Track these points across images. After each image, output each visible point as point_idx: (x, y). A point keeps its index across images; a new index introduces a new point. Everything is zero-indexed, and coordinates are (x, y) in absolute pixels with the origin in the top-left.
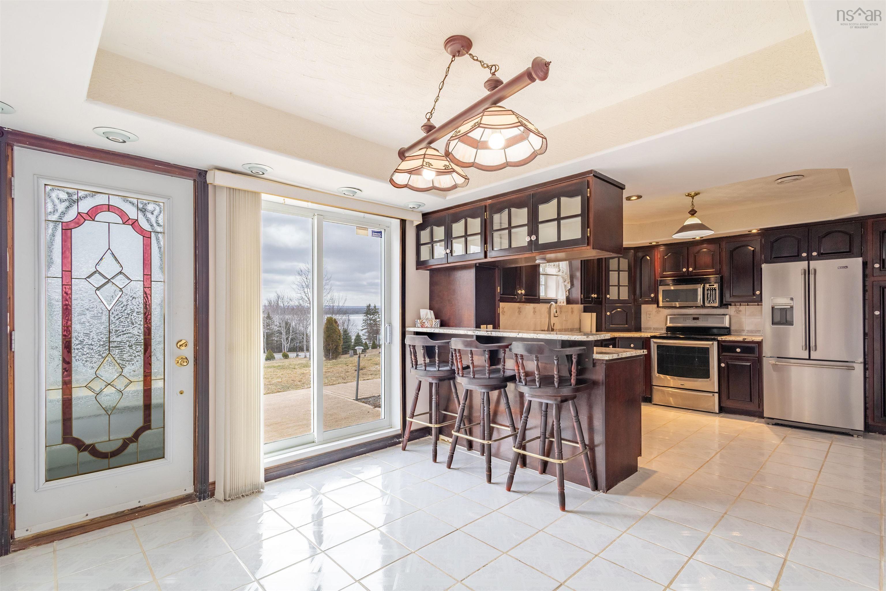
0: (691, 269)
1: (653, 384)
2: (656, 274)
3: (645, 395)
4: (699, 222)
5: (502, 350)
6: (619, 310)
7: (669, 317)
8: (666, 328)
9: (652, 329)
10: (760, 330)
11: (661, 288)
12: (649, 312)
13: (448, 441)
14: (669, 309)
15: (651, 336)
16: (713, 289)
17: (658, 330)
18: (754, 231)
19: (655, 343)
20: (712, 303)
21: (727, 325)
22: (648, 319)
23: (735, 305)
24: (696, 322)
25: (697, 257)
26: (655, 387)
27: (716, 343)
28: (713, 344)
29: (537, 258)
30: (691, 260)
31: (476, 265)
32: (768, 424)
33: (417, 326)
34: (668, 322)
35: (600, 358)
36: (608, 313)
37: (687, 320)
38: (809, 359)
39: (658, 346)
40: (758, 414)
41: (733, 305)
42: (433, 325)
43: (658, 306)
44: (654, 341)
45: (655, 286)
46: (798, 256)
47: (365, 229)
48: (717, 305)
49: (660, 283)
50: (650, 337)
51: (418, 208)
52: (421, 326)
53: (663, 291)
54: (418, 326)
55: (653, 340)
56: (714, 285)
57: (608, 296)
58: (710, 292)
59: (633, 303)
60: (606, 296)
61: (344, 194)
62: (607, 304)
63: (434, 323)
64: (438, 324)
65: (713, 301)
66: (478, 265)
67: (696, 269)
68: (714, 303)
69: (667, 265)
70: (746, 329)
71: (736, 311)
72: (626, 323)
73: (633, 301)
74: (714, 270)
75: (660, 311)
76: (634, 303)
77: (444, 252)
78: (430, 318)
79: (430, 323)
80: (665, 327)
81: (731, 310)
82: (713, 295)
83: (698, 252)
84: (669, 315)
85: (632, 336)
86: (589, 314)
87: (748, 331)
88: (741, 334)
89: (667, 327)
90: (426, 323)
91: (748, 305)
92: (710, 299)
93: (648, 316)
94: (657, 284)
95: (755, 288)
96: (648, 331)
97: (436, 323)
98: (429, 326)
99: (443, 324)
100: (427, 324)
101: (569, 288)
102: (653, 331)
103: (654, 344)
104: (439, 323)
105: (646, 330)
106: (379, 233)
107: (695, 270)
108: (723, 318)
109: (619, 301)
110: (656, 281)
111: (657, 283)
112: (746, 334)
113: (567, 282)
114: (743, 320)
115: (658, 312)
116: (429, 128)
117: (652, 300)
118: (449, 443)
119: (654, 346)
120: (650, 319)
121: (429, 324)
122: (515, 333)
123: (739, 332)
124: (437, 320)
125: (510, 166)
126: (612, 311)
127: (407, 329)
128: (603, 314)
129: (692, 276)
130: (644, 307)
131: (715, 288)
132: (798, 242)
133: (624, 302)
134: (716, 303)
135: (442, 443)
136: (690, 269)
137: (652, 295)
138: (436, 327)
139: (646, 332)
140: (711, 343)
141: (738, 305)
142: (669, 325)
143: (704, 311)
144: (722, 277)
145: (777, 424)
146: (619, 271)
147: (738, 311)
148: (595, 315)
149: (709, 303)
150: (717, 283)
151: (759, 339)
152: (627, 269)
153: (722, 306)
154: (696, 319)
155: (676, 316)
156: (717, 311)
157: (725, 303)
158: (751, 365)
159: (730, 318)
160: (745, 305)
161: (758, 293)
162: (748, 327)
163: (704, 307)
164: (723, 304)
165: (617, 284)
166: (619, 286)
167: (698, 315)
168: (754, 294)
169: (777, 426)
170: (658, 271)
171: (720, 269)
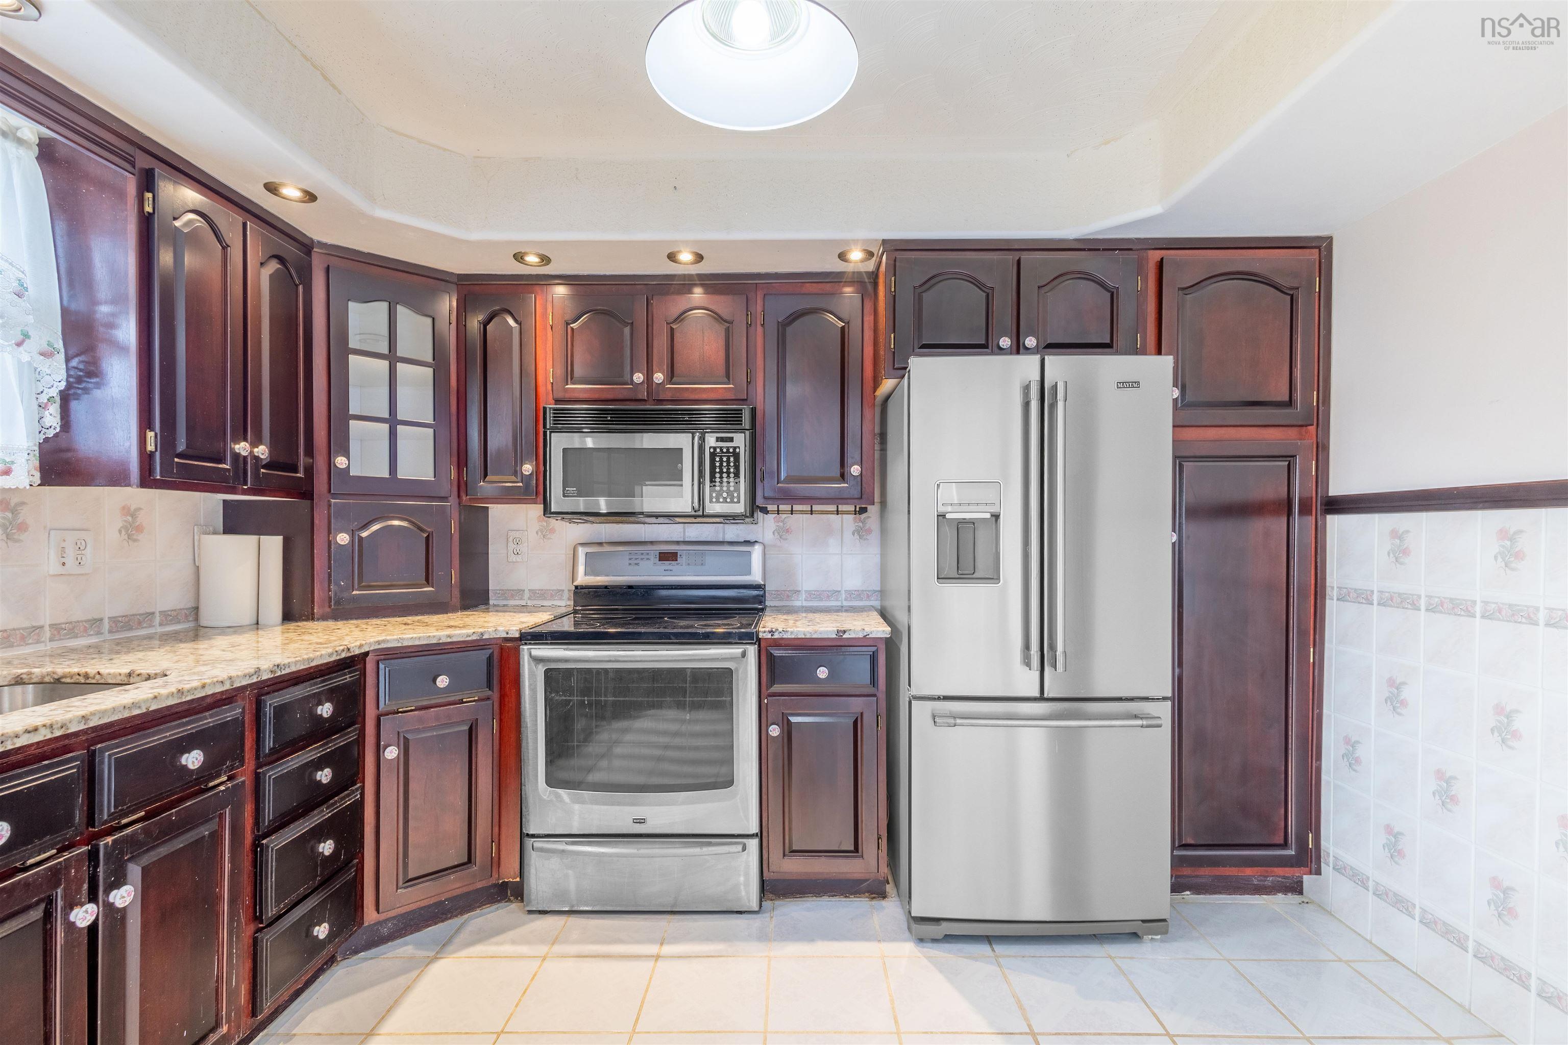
0: (659, 377)
1: (531, 832)
2: (542, 390)
3: (499, 879)
6: (396, 523)
7: (581, 552)
8: (575, 593)
9: (527, 595)
10: (840, 589)
11: (559, 442)
12: (517, 535)
14: (586, 522)
15: (521, 634)
16: (728, 451)
17: (545, 599)
19: (538, 660)
20: (725, 501)
21: (756, 577)
22: (513, 558)
23: (778, 512)
24: (670, 567)
25: (677, 335)
26: (539, 843)
27: (752, 650)
28: (744, 655)
30: (660, 344)
32: (924, 940)
34: (581, 569)
36: (343, 538)
37: (641, 563)
38: (1044, 698)
39: (547, 672)
41: (773, 512)
43: (547, 511)
44: (534, 653)
45: (537, 434)
46: (988, 342)
48: (740, 508)
49: (556, 422)
50: (517, 635)
53: (565, 450)
55: (528, 652)
56: (731, 440)
57: (341, 462)
58: (722, 462)
59: (453, 500)
60: (330, 463)
62: (335, 496)
65: (730, 492)
67: (675, 379)
68: (732, 502)
69: (577, 358)
70: (805, 588)
71: (777, 530)
72: (427, 579)
73: (455, 489)
74: (731, 386)
75: (552, 531)
76: (459, 496)
80: (568, 587)
81: (767, 525)
82: (728, 472)
83: (680, 318)
84: (582, 544)
85: (444, 640)
86: (247, 542)
87: (809, 593)
89: (576, 587)
91: (812, 512)
92: (722, 486)
93: (512, 546)
94: (545, 426)
95: (848, 456)
96: (511, 603)
101: (62, 385)
102: (530, 603)
103: (533, 664)
105: (506, 599)
107: (671, 383)
108: (749, 553)
109: (395, 486)
110: (540, 414)
111: (545, 419)
112: (805, 604)
114: (797, 558)
115: (545, 534)
117: (527, 486)
119: (532, 675)
120: (519, 558)
123: (786, 597)
126: (365, 526)
128: (320, 539)
129: (660, 401)
130: (497, 512)
131: (735, 448)
132: (988, 298)
133: (415, 489)
134: (739, 502)
136: (655, 375)
137: (528, 468)
139: (505, 610)
140: (736, 650)
141: (785, 512)
142: (582, 579)
143: (695, 532)
144: (753, 411)
145: (949, 938)
146: (392, 357)
147: (783, 532)
148: (274, 544)
149: (718, 501)
150: (742, 431)
151: (879, 629)
152: (429, 358)
153: (752, 515)
154: (668, 557)
155: (607, 548)
156: (732, 532)
157: (760, 501)
158: (855, 722)
159: (764, 554)
160: (802, 512)
161: (855, 470)
162: (807, 582)
163: (699, 515)
164: (754, 508)
165: (386, 415)
166: (393, 421)
167: (678, 543)
168: (842, 476)
169: (947, 946)
170: (546, 378)
171: (748, 383)
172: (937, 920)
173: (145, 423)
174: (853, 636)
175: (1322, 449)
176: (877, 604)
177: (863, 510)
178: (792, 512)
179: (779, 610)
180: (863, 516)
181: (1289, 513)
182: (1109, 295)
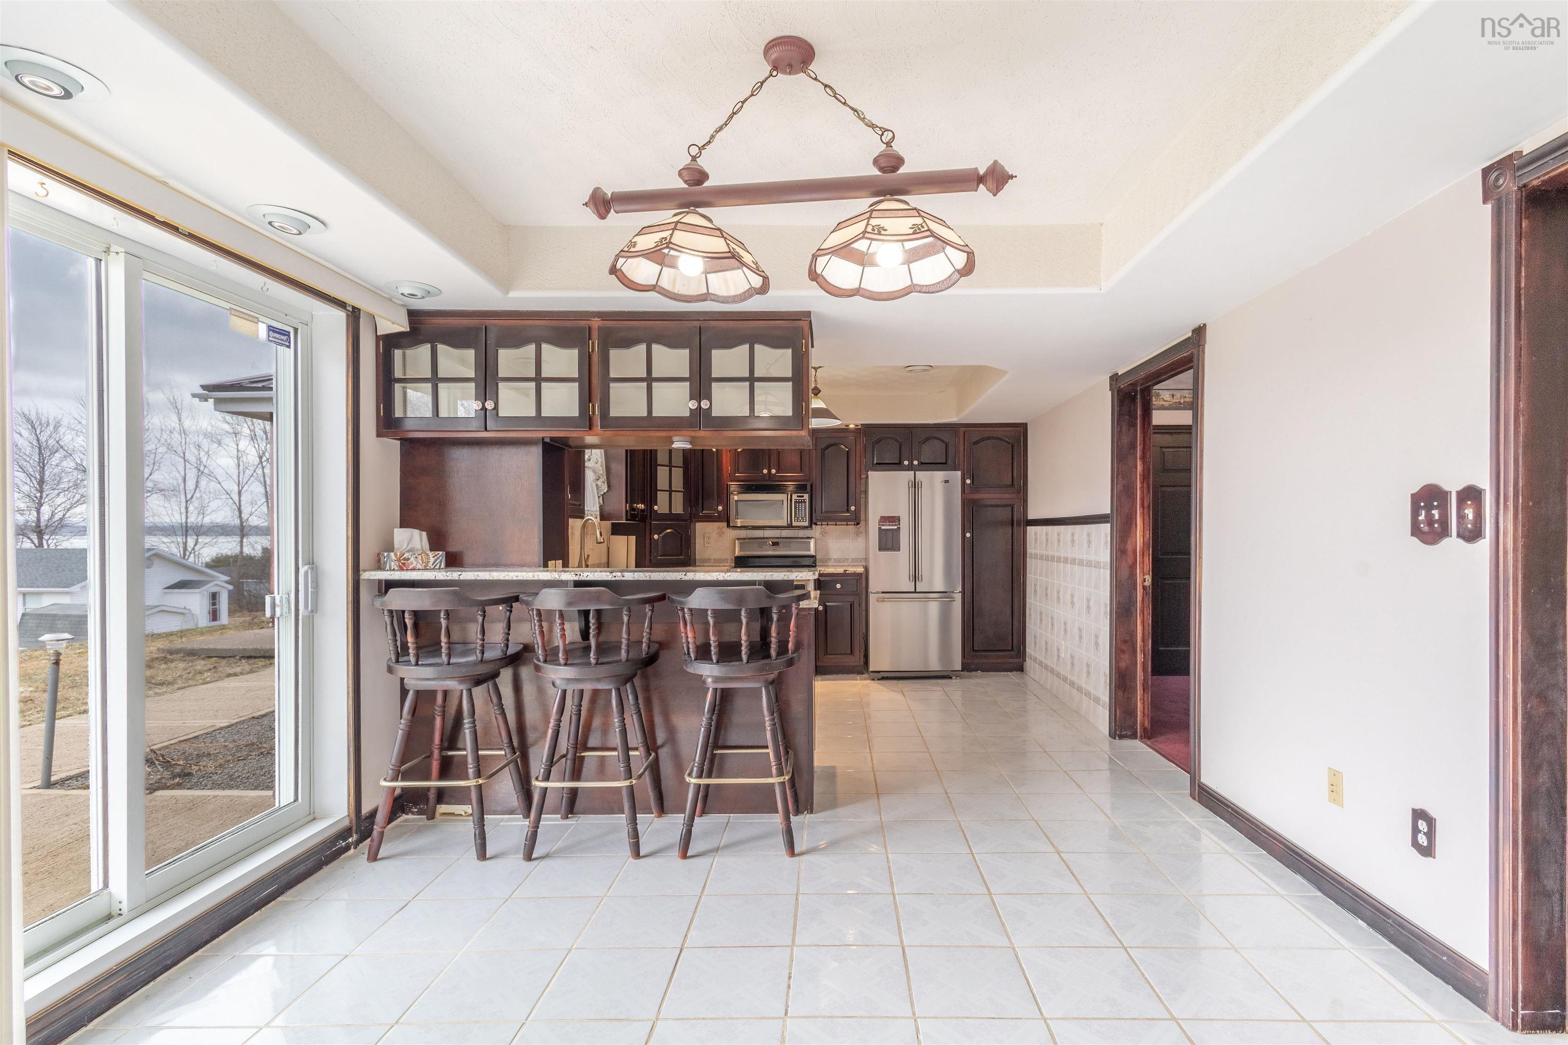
0: (773, 471)
2: (725, 477)
4: (823, 406)
5: (647, 605)
6: (669, 531)
7: (738, 542)
8: (733, 559)
9: (712, 561)
10: (865, 558)
11: (733, 498)
13: (465, 813)
16: (801, 501)
18: (852, 426)
20: (800, 521)
21: (812, 552)
23: (822, 525)
24: (776, 548)
25: (781, 455)
29: (675, 439)
30: (774, 458)
31: (543, 439)
32: (873, 680)
33: (388, 568)
34: (736, 549)
35: (805, 607)
36: (655, 537)
37: (764, 547)
38: (915, 592)
40: (862, 668)
41: (819, 525)
42: (430, 564)
43: (727, 526)
45: (725, 495)
46: (899, 463)
47: (250, 319)
48: (806, 524)
49: (732, 489)
51: (423, 297)
52: (400, 566)
53: (736, 501)
54: (390, 567)
56: (803, 496)
57: (656, 508)
58: (799, 505)
59: (689, 520)
60: (652, 508)
61: (270, 223)
62: (654, 520)
63: (432, 560)
64: (441, 562)
65: (802, 518)
66: (547, 440)
67: (780, 472)
68: (803, 521)
69: (740, 463)
71: (821, 533)
72: (680, 553)
73: (687, 516)
74: (803, 474)
75: (728, 534)
76: (691, 519)
77: (476, 405)
78: (419, 547)
79: (422, 559)
80: (731, 558)
81: (817, 530)
82: (802, 509)
84: (740, 539)
86: (623, 538)
88: (827, 564)
89: (735, 557)
90: (412, 559)
91: (836, 525)
92: (799, 515)
93: (706, 540)
94: (729, 492)
95: (850, 503)
96: (706, 564)
97: (438, 558)
98: (419, 566)
99: (453, 561)
100: (415, 563)
101: (605, 491)
102: (713, 565)
104: (444, 560)
106: (285, 335)
107: (778, 474)
108: (810, 542)
109: (670, 517)
110: (727, 486)
111: (728, 489)
112: (833, 564)
113: (601, 480)
114: (830, 545)
115: (725, 535)
116: (697, 176)
117: (719, 516)
118: (468, 816)
120: (709, 545)
121: (420, 562)
122: (678, 574)
123: (825, 562)
124: (441, 553)
125: (863, 296)
126: (661, 532)
127: (365, 576)
128: (648, 537)
129: (774, 481)
130: (699, 526)
131: (804, 499)
132: (900, 445)
133: (677, 517)
134: (807, 521)
135: (444, 821)
137: (720, 508)
138: (437, 567)
139: (703, 566)
141: (825, 525)
142: (737, 554)
143: (785, 533)
144: (811, 486)
145: (883, 678)
146: (670, 466)
147: (824, 533)
148: (633, 538)
149: (797, 521)
150: (807, 493)
151: (861, 570)
152: (681, 464)
153: (811, 526)
154: (775, 544)
155: (747, 541)
156: (802, 533)
157: (814, 521)
158: (851, 605)
159: (816, 543)
160: (832, 525)
161: (853, 508)
162: (834, 554)
163: (790, 526)
164: (812, 523)
165: (668, 489)
166: (670, 491)
167: (778, 538)
168: (848, 510)
169: (883, 682)
170: (727, 471)
171: (810, 473)
172: (879, 672)
173: (627, 502)
174: (850, 572)
175: (1025, 501)
176: (864, 564)
177: (858, 524)
178: (827, 525)
179: (821, 566)
180: (858, 526)
181: (1012, 525)
182: (944, 445)
